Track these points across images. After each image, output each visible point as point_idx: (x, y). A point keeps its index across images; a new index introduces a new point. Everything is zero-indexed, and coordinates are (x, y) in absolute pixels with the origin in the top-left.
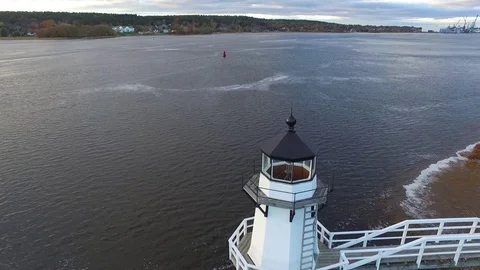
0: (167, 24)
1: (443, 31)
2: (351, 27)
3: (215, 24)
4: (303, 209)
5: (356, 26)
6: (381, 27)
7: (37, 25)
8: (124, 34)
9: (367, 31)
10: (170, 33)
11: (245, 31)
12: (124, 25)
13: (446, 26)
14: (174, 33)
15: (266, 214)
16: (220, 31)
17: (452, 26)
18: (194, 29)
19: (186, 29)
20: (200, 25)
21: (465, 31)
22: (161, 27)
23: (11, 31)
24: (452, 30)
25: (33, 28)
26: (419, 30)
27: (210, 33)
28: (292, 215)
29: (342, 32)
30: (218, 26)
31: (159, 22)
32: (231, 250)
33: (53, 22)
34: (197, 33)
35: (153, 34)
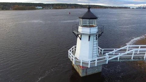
0: (52, 6)
1: (137, 8)
2: (108, 7)
3: (67, 6)
4: (93, 36)
5: (110, 7)
6: (118, 7)
7: (13, 6)
8: (39, 9)
9: (113, 8)
10: (53, 9)
11: (76, 8)
12: (39, 6)
13: (138, 7)
14: (54, 9)
15: (81, 39)
16: (68, 8)
17: (139, 7)
18: (60, 7)
19: (58, 7)
20: (62, 6)
21: (144, 8)
22: (50, 7)
23: (5, 8)
24: (140, 8)
25: (11, 7)
26: (129, 8)
27: (65, 8)
28: (89, 37)
29: (105, 8)
30: (68, 7)
31: (50, 5)
32: (69, 54)
33: (17, 5)
34: (61, 9)
35: (48, 9)
